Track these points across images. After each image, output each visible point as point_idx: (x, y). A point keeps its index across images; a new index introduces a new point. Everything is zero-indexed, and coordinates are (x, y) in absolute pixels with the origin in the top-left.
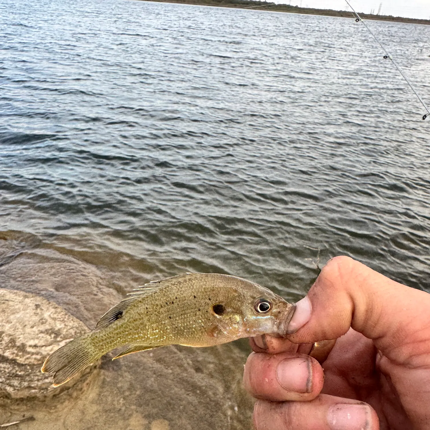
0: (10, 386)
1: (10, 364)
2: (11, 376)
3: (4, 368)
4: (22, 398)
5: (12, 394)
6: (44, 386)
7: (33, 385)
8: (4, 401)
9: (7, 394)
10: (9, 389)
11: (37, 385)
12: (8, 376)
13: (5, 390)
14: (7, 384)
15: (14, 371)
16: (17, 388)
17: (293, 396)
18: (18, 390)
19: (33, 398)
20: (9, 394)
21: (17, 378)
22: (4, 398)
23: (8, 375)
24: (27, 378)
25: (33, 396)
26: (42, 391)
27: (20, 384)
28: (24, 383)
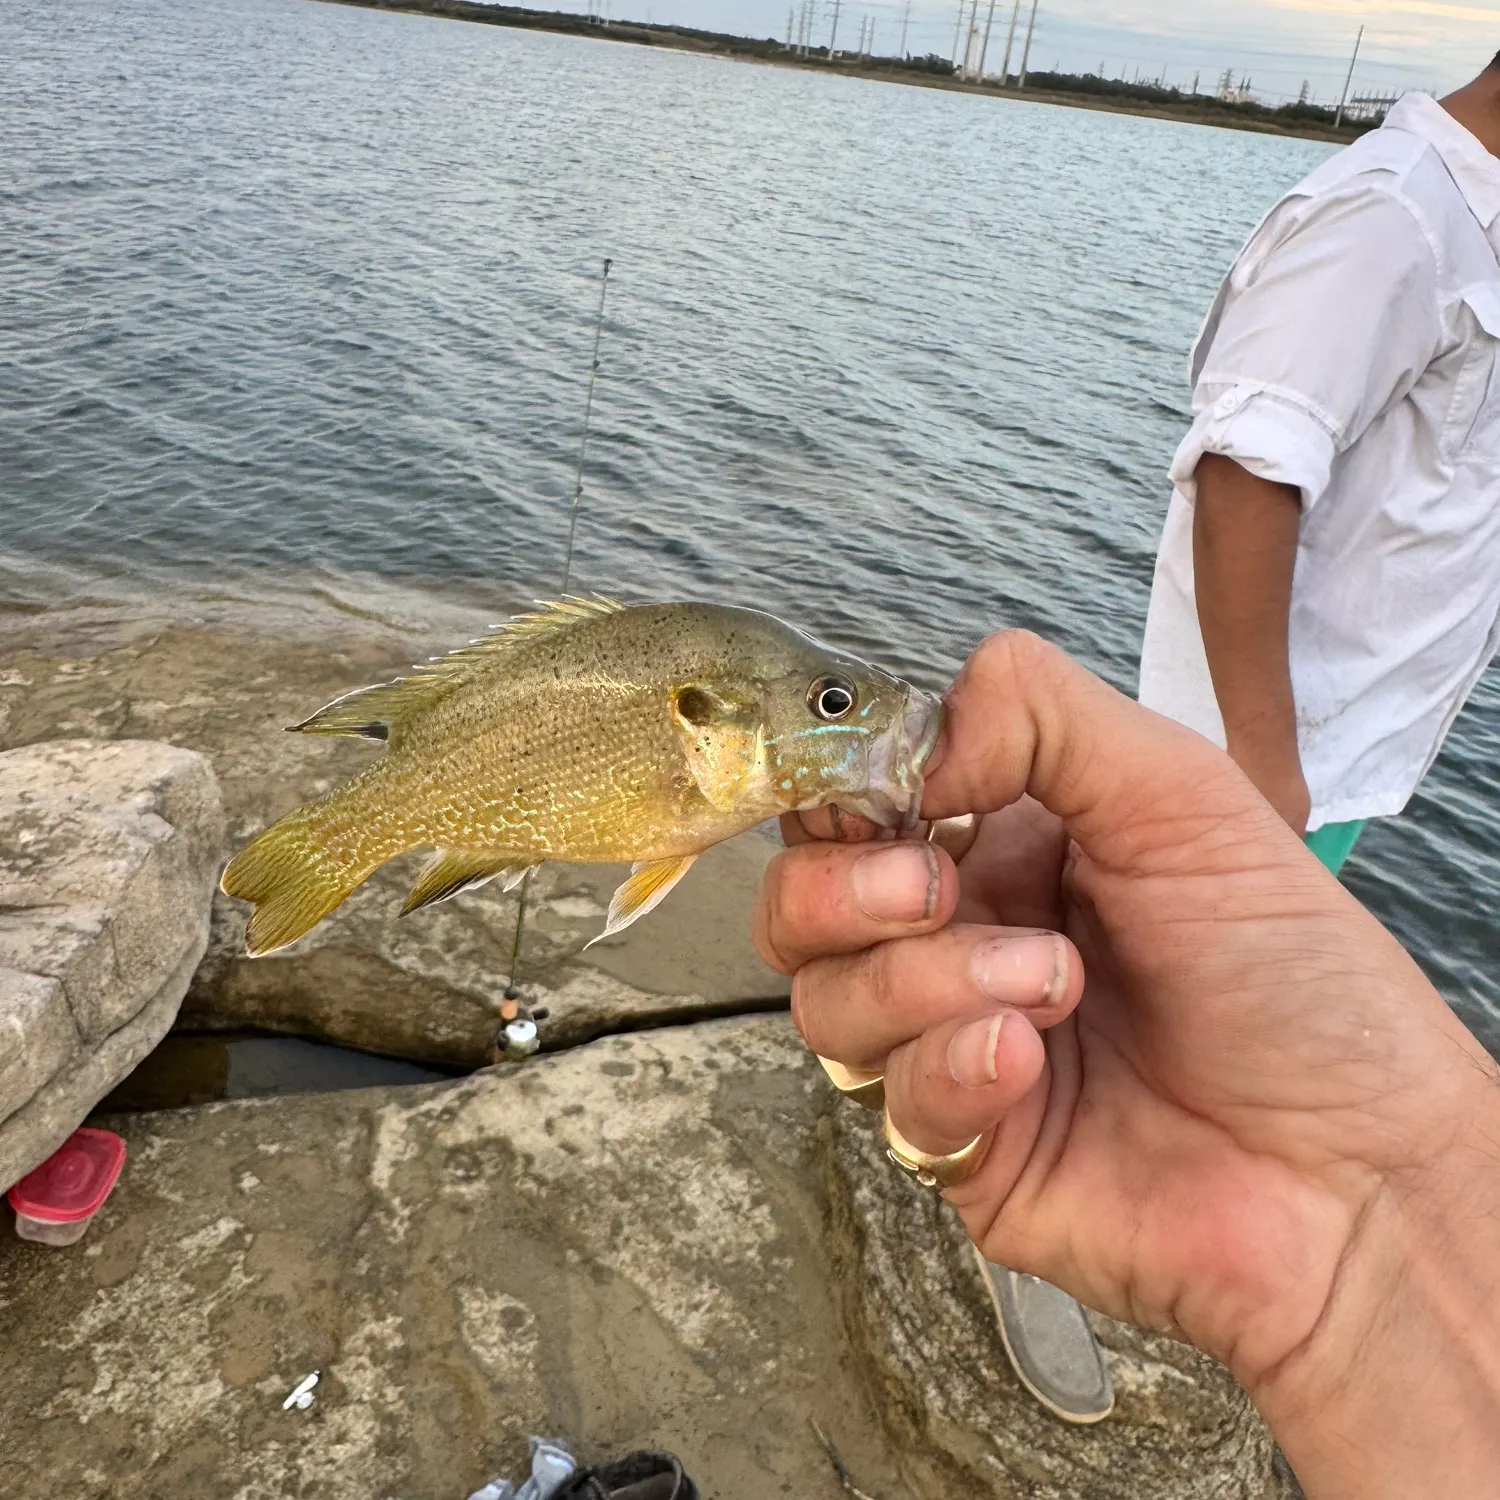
0: (941, 1388)
1: (975, 1318)
2: (957, 1361)
3: (955, 1320)
4: (950, 1456)
5: (932, 1421)
6: (1028, 1471)
7: (999, 1441)
8: (902, 1422)
9: (919, 1406)
10: (933, 1399)
11: (1011, 1451)
12: (953, 1355)
13: (924, 1393)
14: (937, 1379)
15: (974, 1352)
16: (954, 1413)
17: (892, 929)
18: (953, 1420)
19: (980, 1482)
20: (925, 1412)
21: (970, 1379)
22: (906, 1411)
23: (953, 1348)
24: (997, 1406)
25: (985, 1476)
26: (1016, 1484)
27: (969, 1404)
28: (979, 1409)
